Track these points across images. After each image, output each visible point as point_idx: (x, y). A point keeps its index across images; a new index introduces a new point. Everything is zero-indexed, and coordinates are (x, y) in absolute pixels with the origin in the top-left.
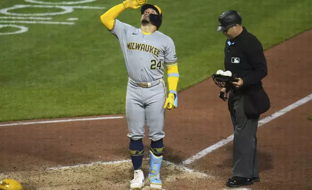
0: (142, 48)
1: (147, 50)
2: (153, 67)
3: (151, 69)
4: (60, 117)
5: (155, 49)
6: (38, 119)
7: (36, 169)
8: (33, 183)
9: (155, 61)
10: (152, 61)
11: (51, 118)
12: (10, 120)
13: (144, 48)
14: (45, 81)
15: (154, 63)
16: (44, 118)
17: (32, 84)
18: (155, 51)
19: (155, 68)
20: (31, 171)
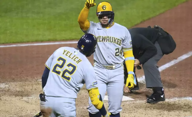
0: (107, 40)
1: (111, 41)
2: (117, 54)
3: (116, 55)
4: (49, 41)
5: (118, 39)
6: (33, 42)
7: (30, 80)
8: (27, 91)
9: (118, 49)
10: (116, 49)
11: (42, 41)
12: (11, 43)
13: (109, 40)
14: (38, 13)
15: (117, 51)
16: (37, 41)
17: (28, 15)
18: (118, 41)
19: (118, 55)
20: (26, 81)
